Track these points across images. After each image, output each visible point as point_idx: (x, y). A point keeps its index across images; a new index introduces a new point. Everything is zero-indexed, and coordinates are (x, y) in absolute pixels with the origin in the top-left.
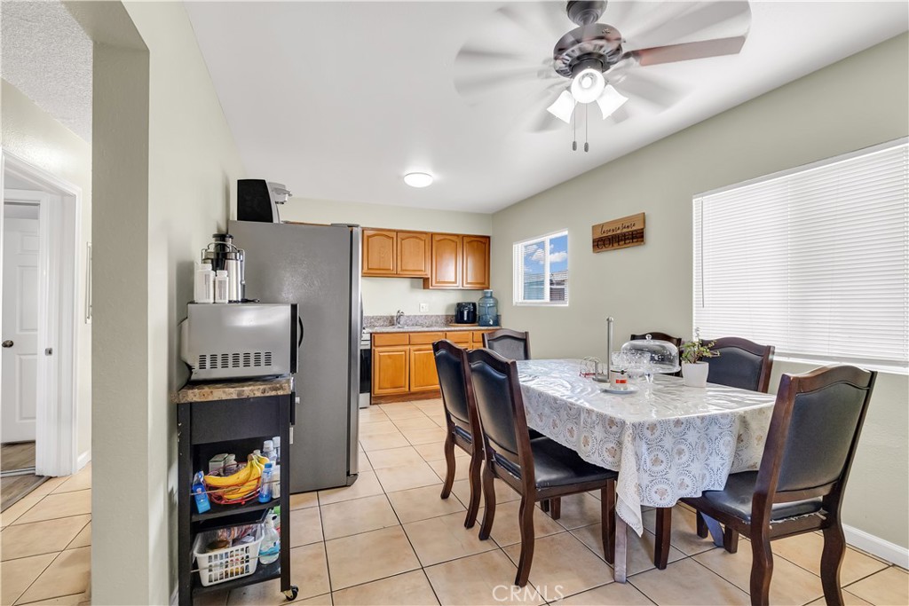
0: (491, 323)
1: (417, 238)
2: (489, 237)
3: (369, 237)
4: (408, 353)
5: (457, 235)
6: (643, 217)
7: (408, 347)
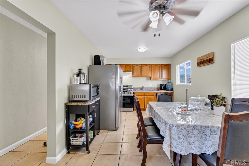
0: (170, 90)
1: (147, 66)
2: (170, 64)
3: (134, 66)
4: (144, 98)
5: (160, 64)
6: (213, 53)
7: (144, 96)
